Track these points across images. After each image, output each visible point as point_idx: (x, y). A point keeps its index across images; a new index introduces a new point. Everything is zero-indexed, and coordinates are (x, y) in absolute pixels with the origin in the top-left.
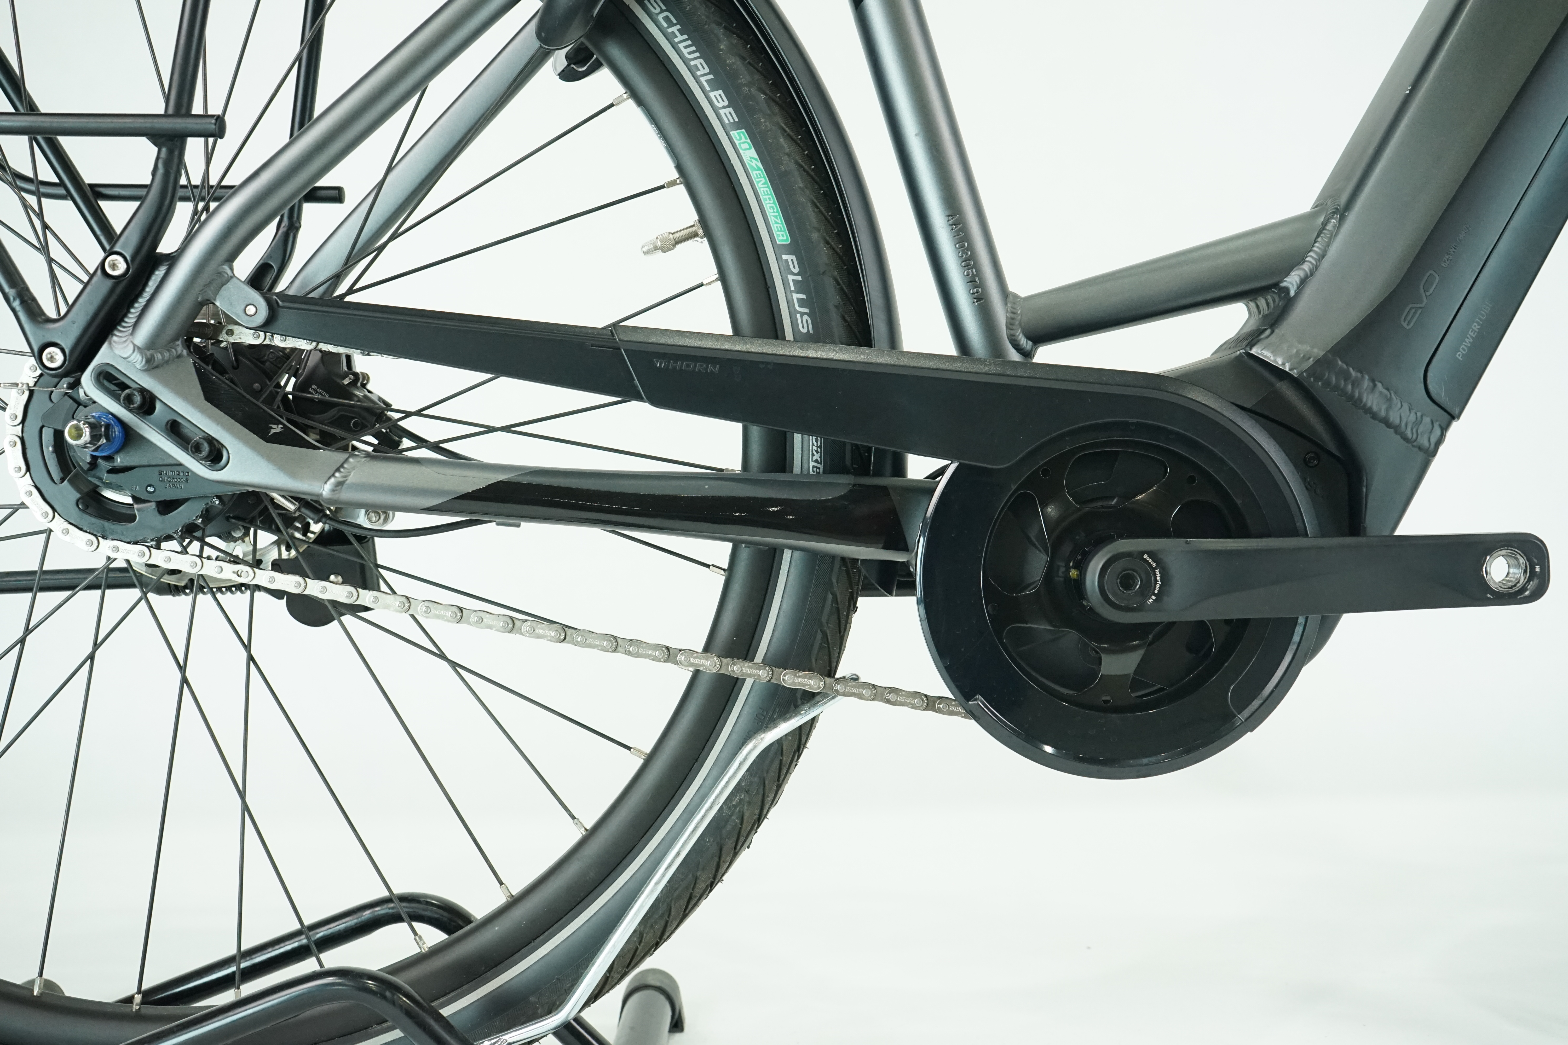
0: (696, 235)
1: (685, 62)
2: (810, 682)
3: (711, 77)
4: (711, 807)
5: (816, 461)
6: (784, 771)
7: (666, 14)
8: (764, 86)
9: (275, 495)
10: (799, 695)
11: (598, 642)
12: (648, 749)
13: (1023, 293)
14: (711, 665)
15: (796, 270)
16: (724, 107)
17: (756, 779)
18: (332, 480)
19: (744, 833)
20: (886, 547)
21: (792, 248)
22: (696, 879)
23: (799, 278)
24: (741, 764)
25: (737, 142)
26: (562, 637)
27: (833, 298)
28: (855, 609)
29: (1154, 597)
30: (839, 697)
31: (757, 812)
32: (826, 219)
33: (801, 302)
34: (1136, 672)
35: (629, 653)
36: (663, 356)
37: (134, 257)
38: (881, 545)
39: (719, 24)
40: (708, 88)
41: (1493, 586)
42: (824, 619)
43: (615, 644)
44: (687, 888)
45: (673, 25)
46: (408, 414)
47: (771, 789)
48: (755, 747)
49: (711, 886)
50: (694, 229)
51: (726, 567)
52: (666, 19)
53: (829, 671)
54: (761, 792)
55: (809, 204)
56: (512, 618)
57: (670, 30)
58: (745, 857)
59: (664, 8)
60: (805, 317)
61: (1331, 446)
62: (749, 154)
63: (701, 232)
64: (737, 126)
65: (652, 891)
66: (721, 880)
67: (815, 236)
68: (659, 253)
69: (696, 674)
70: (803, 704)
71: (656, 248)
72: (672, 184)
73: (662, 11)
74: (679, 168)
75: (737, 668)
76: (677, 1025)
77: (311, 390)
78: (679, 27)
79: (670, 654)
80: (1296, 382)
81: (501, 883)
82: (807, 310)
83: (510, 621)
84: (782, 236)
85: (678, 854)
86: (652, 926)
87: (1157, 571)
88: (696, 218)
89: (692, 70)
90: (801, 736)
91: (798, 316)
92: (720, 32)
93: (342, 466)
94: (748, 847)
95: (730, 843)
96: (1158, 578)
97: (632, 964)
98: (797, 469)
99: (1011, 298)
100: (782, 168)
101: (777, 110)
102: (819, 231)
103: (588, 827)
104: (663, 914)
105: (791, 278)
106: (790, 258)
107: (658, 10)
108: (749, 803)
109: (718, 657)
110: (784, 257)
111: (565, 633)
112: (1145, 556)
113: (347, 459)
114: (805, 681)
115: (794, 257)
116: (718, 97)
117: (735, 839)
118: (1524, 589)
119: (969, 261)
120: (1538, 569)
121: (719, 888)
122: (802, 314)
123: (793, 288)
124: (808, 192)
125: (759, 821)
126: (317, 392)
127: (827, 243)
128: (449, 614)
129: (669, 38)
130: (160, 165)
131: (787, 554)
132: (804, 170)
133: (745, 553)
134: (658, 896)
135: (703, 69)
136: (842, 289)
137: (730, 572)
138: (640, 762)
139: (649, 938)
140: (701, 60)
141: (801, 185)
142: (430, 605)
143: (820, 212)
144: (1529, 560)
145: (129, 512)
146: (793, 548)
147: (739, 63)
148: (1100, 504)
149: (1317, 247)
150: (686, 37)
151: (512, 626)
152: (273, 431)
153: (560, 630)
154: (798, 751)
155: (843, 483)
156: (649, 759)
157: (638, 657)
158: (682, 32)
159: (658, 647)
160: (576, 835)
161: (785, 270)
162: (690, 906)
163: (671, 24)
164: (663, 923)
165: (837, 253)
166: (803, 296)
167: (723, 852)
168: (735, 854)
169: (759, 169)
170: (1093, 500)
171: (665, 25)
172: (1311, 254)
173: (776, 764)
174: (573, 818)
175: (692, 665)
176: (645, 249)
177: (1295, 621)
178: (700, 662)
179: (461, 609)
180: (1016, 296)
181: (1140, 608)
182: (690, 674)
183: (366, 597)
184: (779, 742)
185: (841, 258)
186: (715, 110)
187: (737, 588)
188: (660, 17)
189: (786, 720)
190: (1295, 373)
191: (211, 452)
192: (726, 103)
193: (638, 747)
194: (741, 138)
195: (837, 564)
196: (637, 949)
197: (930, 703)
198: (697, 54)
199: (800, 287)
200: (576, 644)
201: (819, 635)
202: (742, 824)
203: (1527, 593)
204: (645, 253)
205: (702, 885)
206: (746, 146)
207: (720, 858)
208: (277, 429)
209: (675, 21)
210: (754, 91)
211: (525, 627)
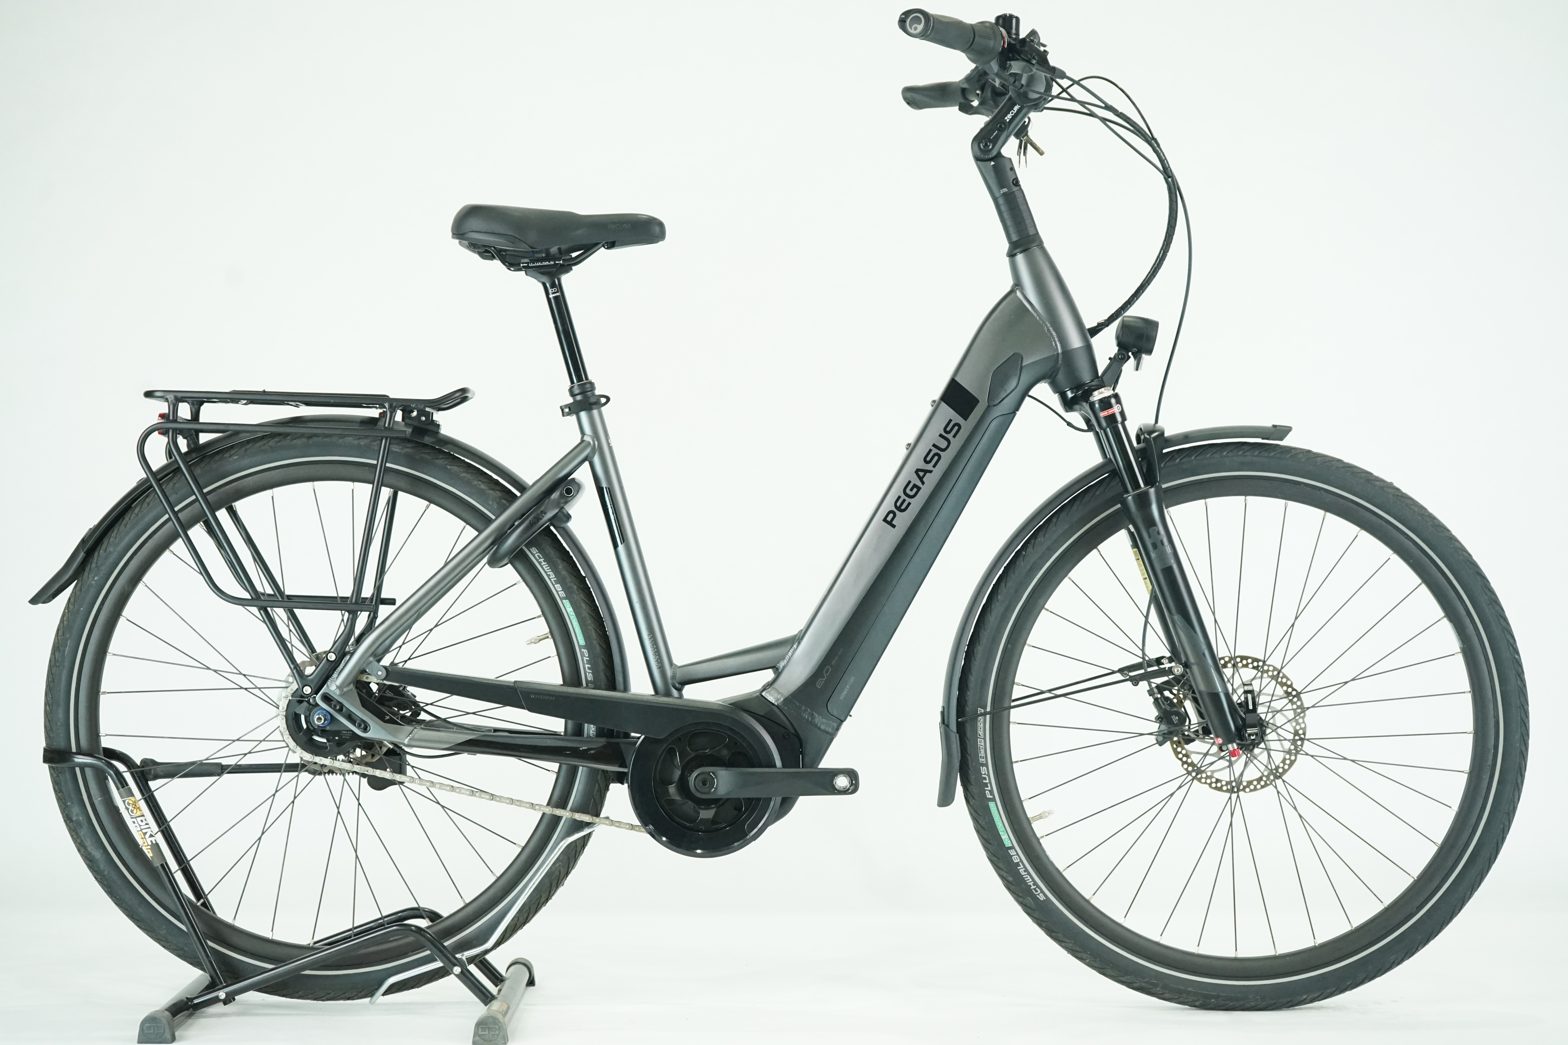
0: (548, 637)
1: (546, 572)
2: (586, 818)
3: (555, 579)
4: (547, 866)
5: (593, 731)
6: (577, 855)
7: (539, 554)
8: (577, 583)
9: (385, 742)
10: (584, 823)
11: (505, 801)
12: (523, 845)
13: (679, 664)
14: (549, 810)
15: (587, 656)
16: (560, 591)
17: (566, 857)
18: (409, 738)
19: (561, 878)
20: (619, 767)
21: (586, 647)
22: (541, 897)
23: (588, 659)
24: (559, 849)
25: (565, 605)
26: (492, 798)
27: (602, 667)
28: (608, 789)
29: (714, 789)
30: (601, 825)
31: (566, 870)
32: (600, 635)
33: (589, 668)
34: (713, 817)
35: (517, 805)
36: (533, 693)
37: (338, 653)
38: (618, 765)
39: (559, 558)
40: (554, 583)
41: (837, 787)
42: (595, 794)
43: (512, 801)
44: (537, 900)
45: (541, 558)
46: (427, 704)
47: (572, 861)
48: (565, 843)
49: (547, 900)
50: (547, 635)
51: (557, 771)
52: (538, 556)
53: (597, 814)
54: (568, 862)
55: (593, 630)
56: (472, 791)
57: (540, 560)
58: (561, 891)
59: (538, 552)
60: (590, 674)
61: (793, 731)
62: (570, 609)
63: (550, 636)
64: (566, 598)
65: (524, 898)
66: (551, 899)
67: (595, 642)
68: (533, 644)
69: (544, 814)
70: (585, 827)
71: (532, 643)
72: (539, 617)
73: (537, 553)
74: (542, 611)
75: (558, 812)
76: (531, 982)
77: (386, 692)
78: (543, 559)
79: (532, 806)
80: (777, 707)
81: (462, 898)
82: (591, 671)
83: (471, 792)
84: (582, 642)
85: (534, 884)
86: (523, 915)
87: (715, 779)
88: (548, 630)
89: (548, 576)
90: (585, 840)
91: (588, 673)
92: (559, 561)
93: (412, 732)
94: (563, 885)
95: (554, 883)
96: (716, 782)
97: (515, 929)
98: (585, 735)
99: (673, 666)
100: (583, 616)
101: (581, 591)
102: (596, 640)
103: (498, 876)
104: (527, 910)
105: (585, 658)
106: (585, 651)
107: (535, 552)
108: (563, 866)
109: (552, 807)
110: (582, 650)
111: (493, 797)
112: (711, 774)
113: (414, 730)
114: (585, 818)
115: (586, 650)
116: (558, 587)
117: (556, 881)
118: (849, 789)
119: (657, 652)
120: (854, 782)
121: (550, 902)
122: (589, 673)
123: (585, 662)
124: (592, 625)
125: (567, 874)
126: (389, 693)
127: (600, 644)
128: (448, 788)
129: (540, 563)
130: (350, 620)
131: (581, 768)
132: (591, 615)
133: (564, 767)
134: (525, 901)
135: (552, 576)
136: (605, 663)
137: (558, 773)
138: (520, 850)
139: (521, 920)
140: (552, 573)
141: (590, 622)
142: (441, 785)
143: (597, 632)
144: (850, 778)
145: (325, 745)
146: (583, 766)
147: (566, 574)
148: (701, 751)
149: (790, 654)
150: (546, 563)
151: (472, 793)
152: (386, 718)
153: (491, 796)
154: (584, 846)
155: (603, 741)
156: (524, 848)
157: (521, 807)
158: (544, 561)
159: (528, 803)
160: (493, 879)
161: (582, 655)
162: (538, 908)
163: (540, 558)
164: (527, 914)
165: (604, 648)
166: (590, 666)
167: (552, 886)
168: (557, 887)
169: (573, 615)
170: (699, 750)
171: (538, 558)
172: (787, 656)
173: (574, 851)
174: (492, 872)
175: (542, 810)
176: (527, 643)
177: (770, 799)
178: (545, 809)
179: (453, 787)
180: (676, 665)
181: (709, 793)
182: (541, 815)
183: (398, 777)
184: (575, 841)
185: (605, 650)
186: (557, 591)
187: (561, 780)
188: (536, 555)
189: (578, 833)
190: (776, 704)
191: (364, 727)
192: (561, 589)
193: (519, 844)
194: (567, 603)
195: (600, 772)
196: (516, 924)
197: (632, 827)
198: (550, 570)
199: (588, 662)
200: (497, 801)
201: (593, 800)
202: (560, 874)
203: (850, 791)
204: (528, 644)
205: (543, 899)
206: (568, 606)
207: (551, 887)
208: (388, 718)
209: (542, 557)
210: (572, 585)
211: (478, 794)
